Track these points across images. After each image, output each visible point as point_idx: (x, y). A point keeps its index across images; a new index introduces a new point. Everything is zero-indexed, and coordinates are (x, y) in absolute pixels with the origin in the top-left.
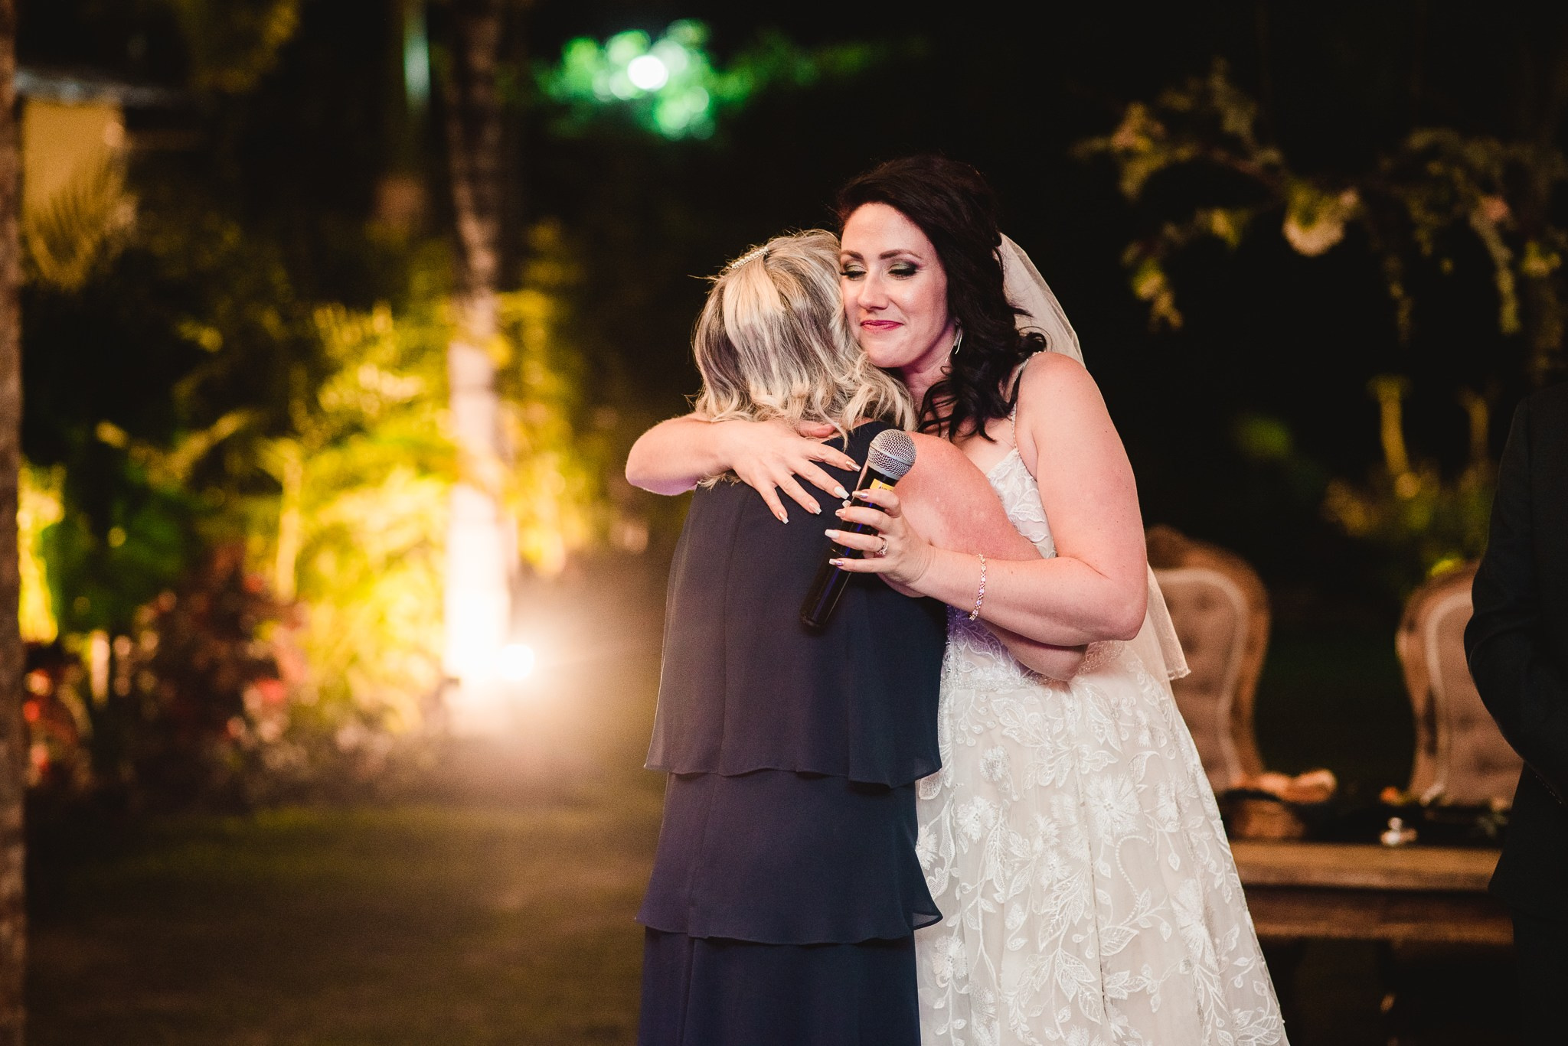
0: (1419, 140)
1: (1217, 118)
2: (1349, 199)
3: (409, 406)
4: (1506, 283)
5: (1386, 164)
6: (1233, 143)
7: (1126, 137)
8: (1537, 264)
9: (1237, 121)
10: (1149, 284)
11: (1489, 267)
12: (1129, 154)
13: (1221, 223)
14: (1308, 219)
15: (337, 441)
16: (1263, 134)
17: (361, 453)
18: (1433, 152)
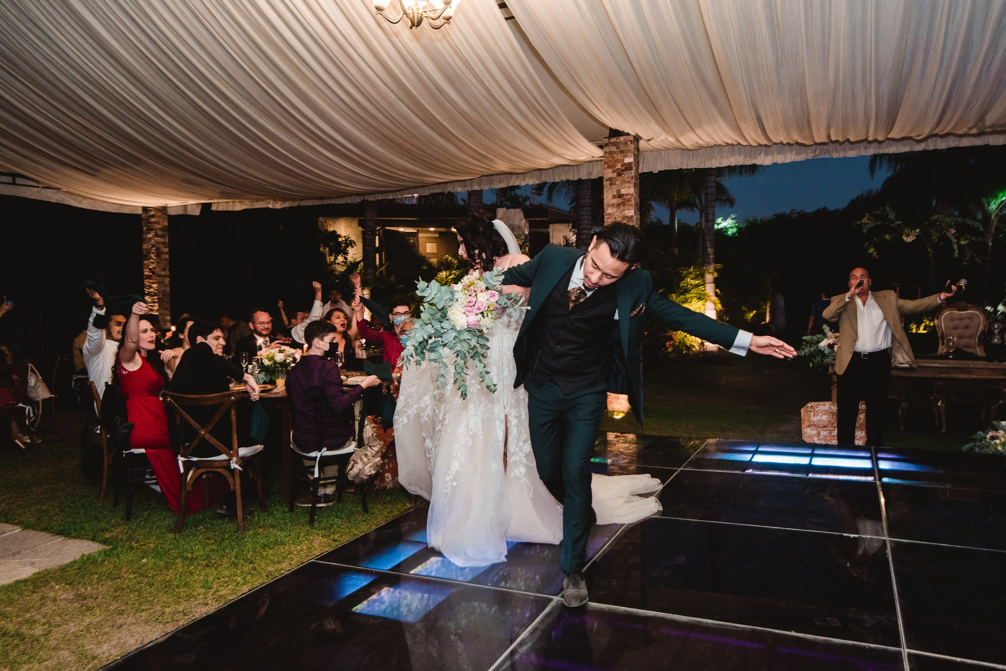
0: (934, 217)
1: (888, 215)
2: (918, 230)
3: (697, 286)
4: (956, 247)
5: (927, 223)
6: (891, 221)
7: (865, 220)
8: (962, 243)
9: (892, 216)
10: (871, 250)
11: (952, 244)
12: (865, 224)
13: (887, 237)
14: (908, 235)
15: (682, 294)
16: (897, 218)
17: (688, 296)
18: (937, 220)
